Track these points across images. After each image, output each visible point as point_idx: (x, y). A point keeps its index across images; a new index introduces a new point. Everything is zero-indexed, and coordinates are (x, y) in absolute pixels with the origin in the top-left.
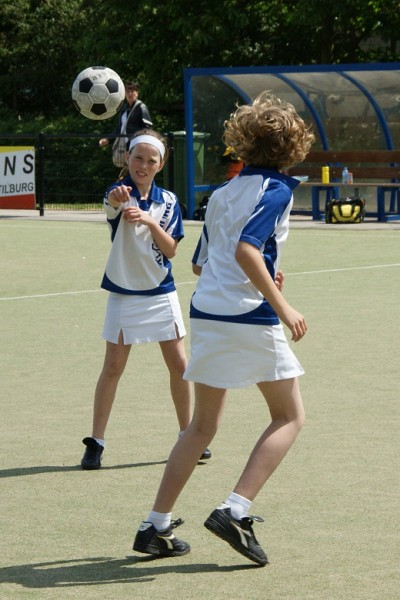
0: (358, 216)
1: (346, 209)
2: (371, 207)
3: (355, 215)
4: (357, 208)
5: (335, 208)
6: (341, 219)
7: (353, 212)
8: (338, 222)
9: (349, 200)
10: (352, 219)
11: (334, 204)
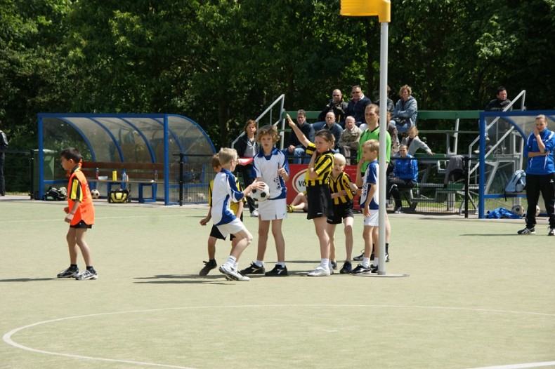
0: (126, 199)
1: (119, 195)
2: (135, 194)
3: (123, 198)
4: (125, 195)
5: (113, 194)
6: (115, 201)
7: (122, 196)
8: (114, 203)
9: (121, 190)
10: (121, 201)
11: (113, 192)
